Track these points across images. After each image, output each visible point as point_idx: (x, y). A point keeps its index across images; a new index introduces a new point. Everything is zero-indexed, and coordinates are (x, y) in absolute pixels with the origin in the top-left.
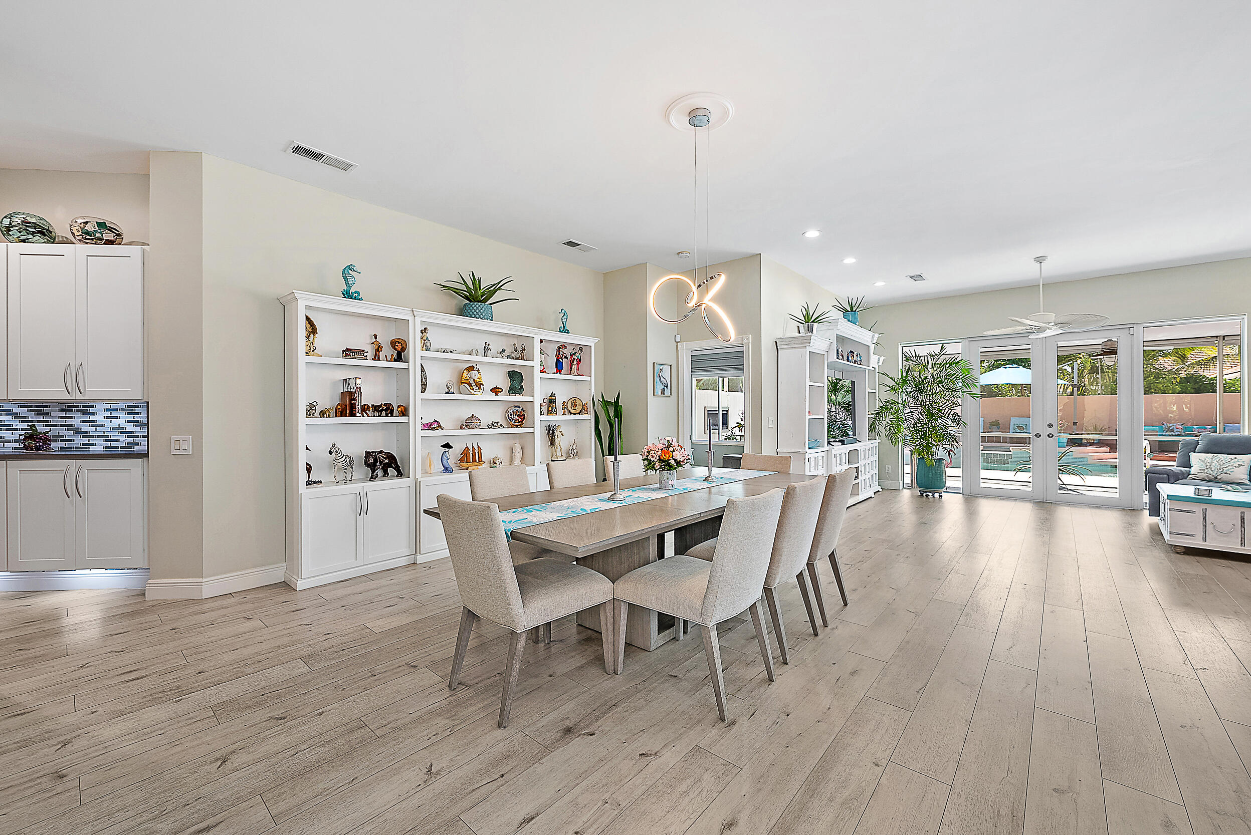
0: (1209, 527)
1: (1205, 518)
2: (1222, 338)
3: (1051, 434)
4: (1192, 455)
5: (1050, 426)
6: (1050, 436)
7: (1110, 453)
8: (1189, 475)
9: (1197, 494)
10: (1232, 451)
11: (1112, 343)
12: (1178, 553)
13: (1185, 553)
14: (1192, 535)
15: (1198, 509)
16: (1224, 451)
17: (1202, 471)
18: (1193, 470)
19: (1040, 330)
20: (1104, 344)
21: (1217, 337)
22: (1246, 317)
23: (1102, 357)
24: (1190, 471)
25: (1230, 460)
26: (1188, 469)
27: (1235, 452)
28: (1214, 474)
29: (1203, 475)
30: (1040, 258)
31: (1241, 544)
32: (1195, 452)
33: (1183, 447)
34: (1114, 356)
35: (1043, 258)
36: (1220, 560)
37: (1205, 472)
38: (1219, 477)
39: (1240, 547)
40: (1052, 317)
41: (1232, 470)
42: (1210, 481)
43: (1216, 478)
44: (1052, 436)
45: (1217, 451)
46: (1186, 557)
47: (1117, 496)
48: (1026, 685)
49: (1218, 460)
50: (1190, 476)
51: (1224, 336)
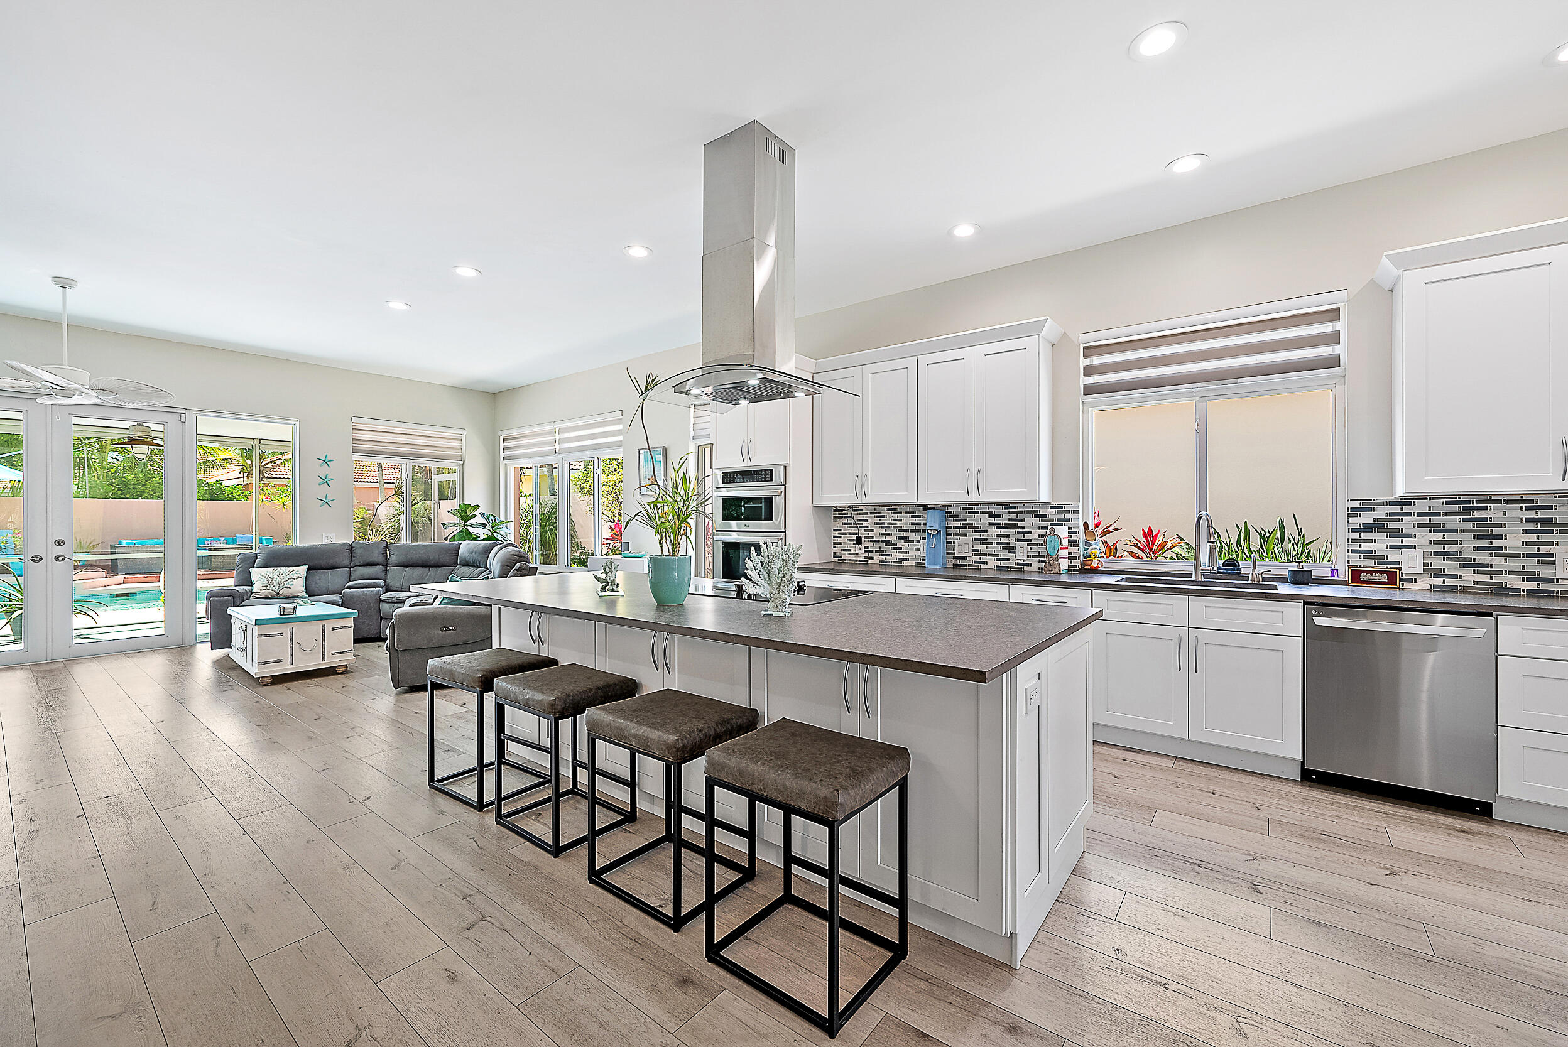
0: (296, 647)
1: (291, 639)
2: (258, 441)
3: (61, 556)
4: (253, 570)
5: (59, 543)
6: (60, 558)
7: (106, 577)
8: (252, 593)
9: (282, 613)
10: (289, 563)
11: (144, 429)
12: (265, 685)
13: (272, 684)
14: (280, 661)
15: (285, 629)
16: (281, 564)
17: (265, 588)
18: (256, 588)
19: (65, 392)
20: (132, 429)
21: (254, 439)
22: (298, 423)
23: (130, 446)
24: (252, 590)
25: (289, 573)
26: (250, 587)
27: (292, 564)
28: (276, 590)
29: (266, 592)
30: (65, 281)
31: (323, 658)
32: (254, 567)
33: (242, 562)
34: (147, 447)
35: (69, 281)
36: (307, 681)
37: (268, 588)
38: (280, 593)
39: (321, 662)
40: (85, 376)
41: (292, 583)
42: (273, 598)
43: (278, 593)
44: (64, 559)
45: (276, 564)
46: (275, 687)
47: (161, 631)
48: (215, 942)
49: (278, 574)
50: (253, 595)
51: (260, 440)
